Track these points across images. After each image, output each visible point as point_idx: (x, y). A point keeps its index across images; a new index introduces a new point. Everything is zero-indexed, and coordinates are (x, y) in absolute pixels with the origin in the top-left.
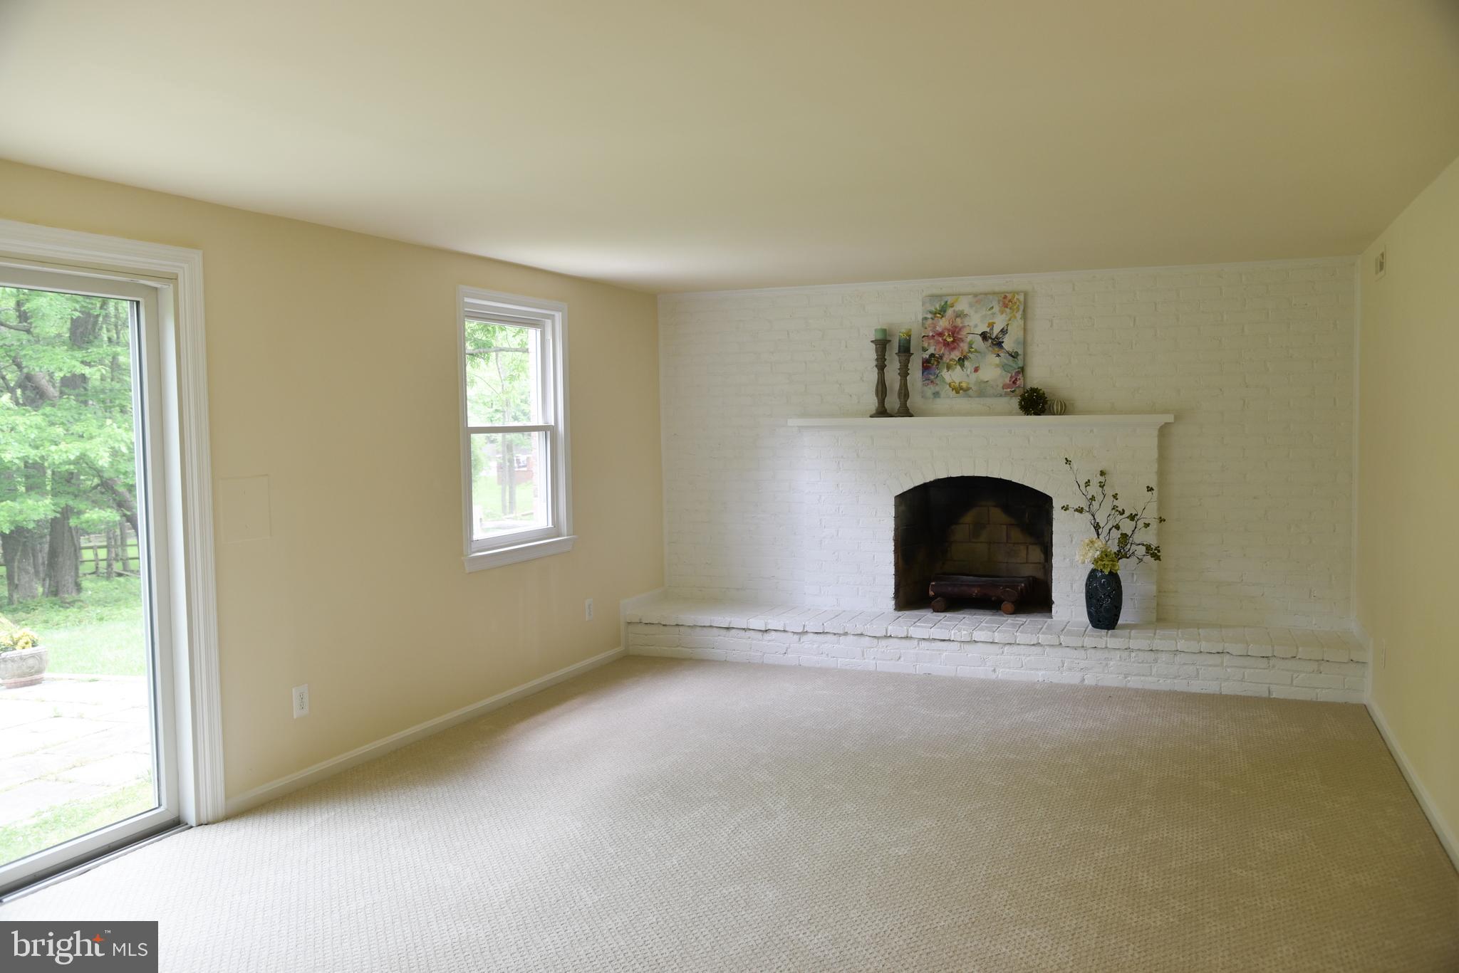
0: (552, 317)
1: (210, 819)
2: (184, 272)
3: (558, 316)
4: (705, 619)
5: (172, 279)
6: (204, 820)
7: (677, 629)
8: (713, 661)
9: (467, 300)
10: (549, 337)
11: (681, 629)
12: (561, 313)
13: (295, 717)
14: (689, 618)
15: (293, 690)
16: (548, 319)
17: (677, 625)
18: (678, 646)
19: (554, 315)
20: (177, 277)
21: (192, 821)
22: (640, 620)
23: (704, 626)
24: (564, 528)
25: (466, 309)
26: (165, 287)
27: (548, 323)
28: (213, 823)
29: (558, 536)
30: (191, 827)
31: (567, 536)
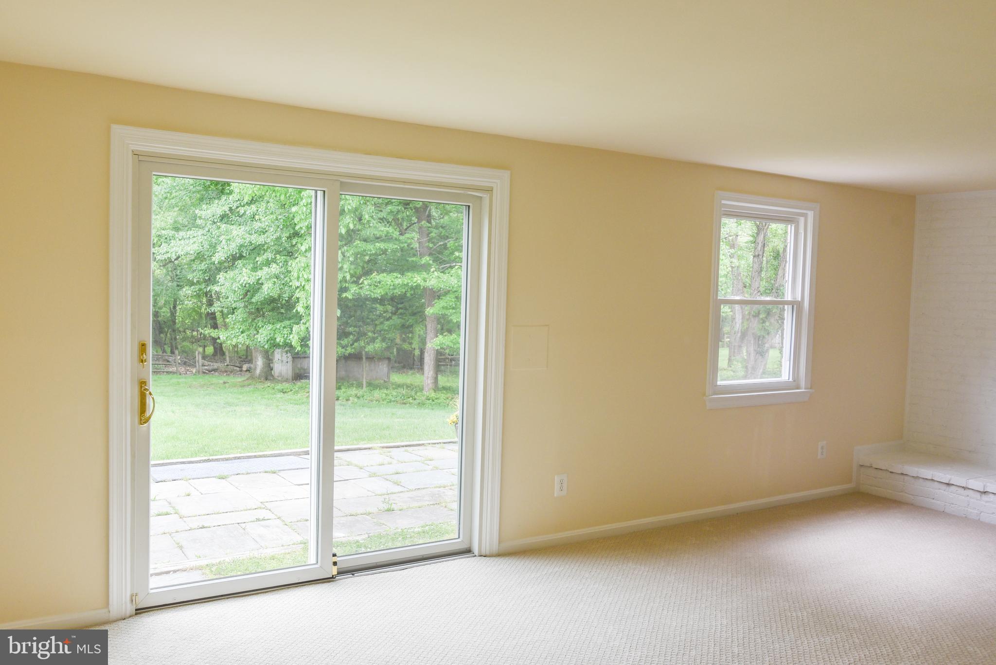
0: (805, 216)
1: (488, 553)
2: (497, 186)
3: (810, 214)
4: (927, 472)
5: (489, 190)
6: (483, 553)
7: (902, 477)
8: (932, 510)
9: (724, 202)
10: (802, 231)
11: (906, 478)
12: (813, 212)
13: (555, 495)
14: (913, 470)
15: (556, 477)
16: (802, 216)
17: (902, 474)
18: (902, 492)
19: (807, 214)
20: (493, 188)
21: (476, 552)
22: (871, 464)
23: (926, 479)
24: (803, 383)
25: (723, 209)
26: (485, 196)
27: (802, 220)
28: (489, 556)
29: (798, 388)
30: (476, 556)
31: (805, 389)
